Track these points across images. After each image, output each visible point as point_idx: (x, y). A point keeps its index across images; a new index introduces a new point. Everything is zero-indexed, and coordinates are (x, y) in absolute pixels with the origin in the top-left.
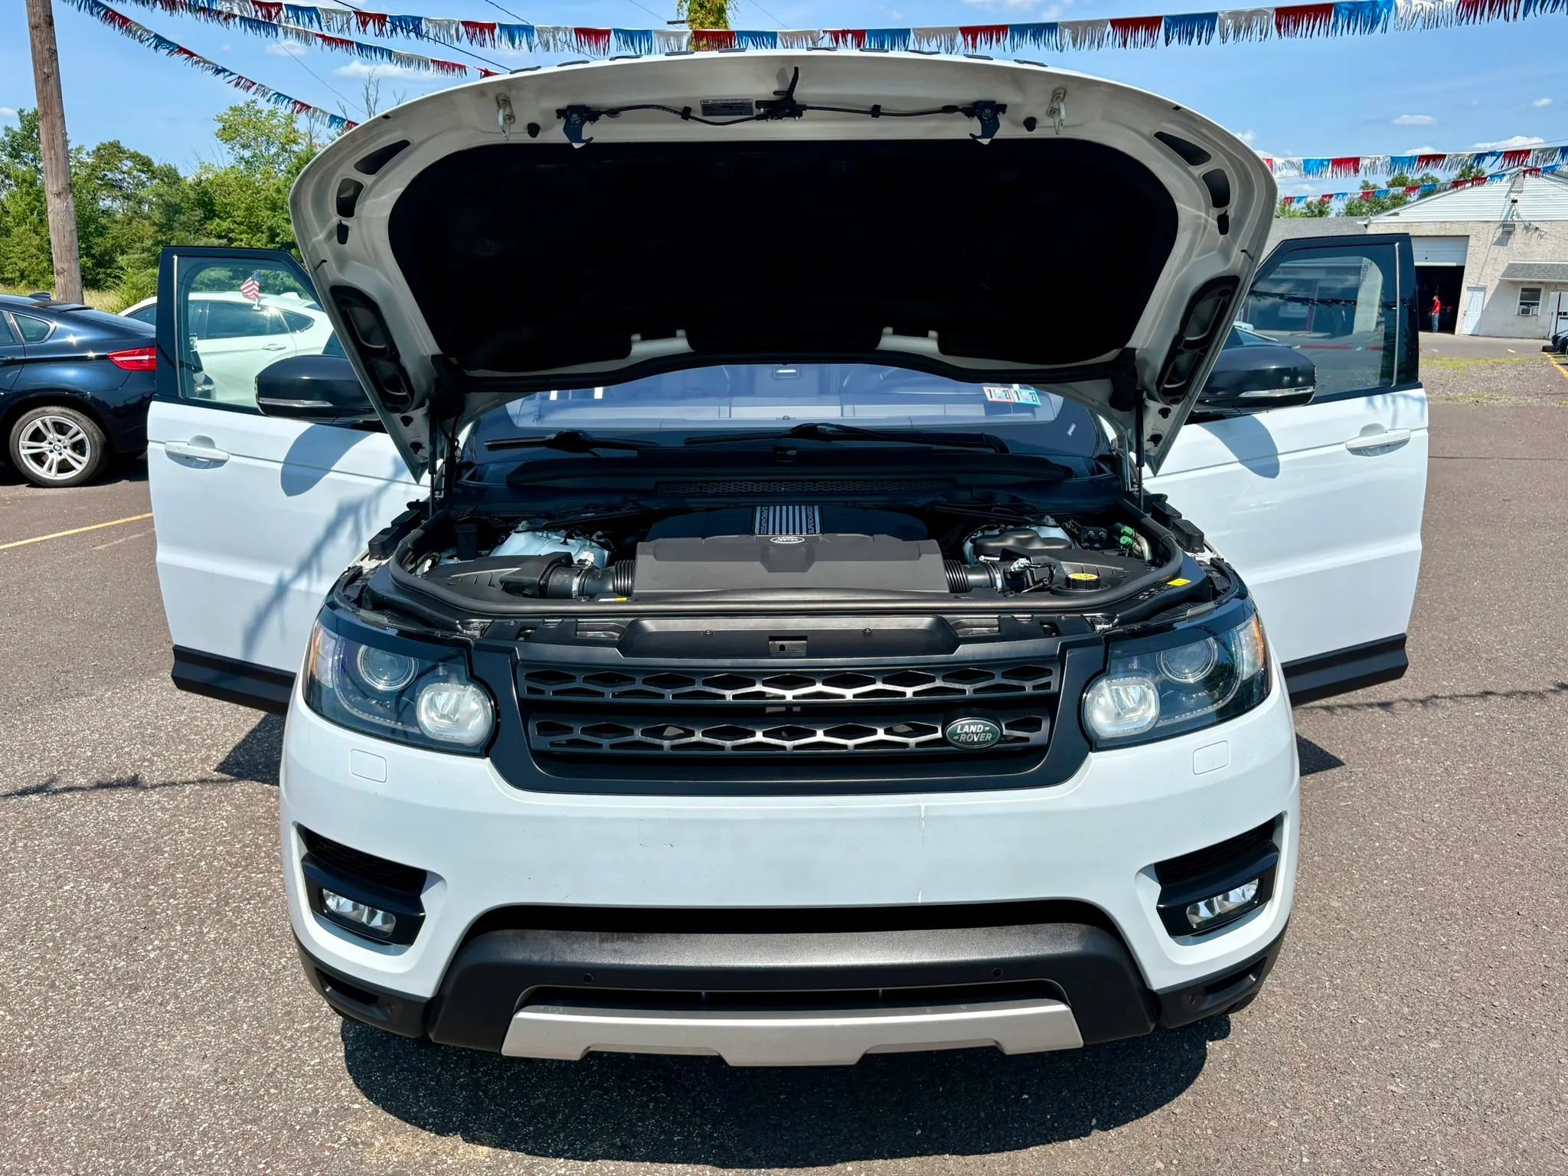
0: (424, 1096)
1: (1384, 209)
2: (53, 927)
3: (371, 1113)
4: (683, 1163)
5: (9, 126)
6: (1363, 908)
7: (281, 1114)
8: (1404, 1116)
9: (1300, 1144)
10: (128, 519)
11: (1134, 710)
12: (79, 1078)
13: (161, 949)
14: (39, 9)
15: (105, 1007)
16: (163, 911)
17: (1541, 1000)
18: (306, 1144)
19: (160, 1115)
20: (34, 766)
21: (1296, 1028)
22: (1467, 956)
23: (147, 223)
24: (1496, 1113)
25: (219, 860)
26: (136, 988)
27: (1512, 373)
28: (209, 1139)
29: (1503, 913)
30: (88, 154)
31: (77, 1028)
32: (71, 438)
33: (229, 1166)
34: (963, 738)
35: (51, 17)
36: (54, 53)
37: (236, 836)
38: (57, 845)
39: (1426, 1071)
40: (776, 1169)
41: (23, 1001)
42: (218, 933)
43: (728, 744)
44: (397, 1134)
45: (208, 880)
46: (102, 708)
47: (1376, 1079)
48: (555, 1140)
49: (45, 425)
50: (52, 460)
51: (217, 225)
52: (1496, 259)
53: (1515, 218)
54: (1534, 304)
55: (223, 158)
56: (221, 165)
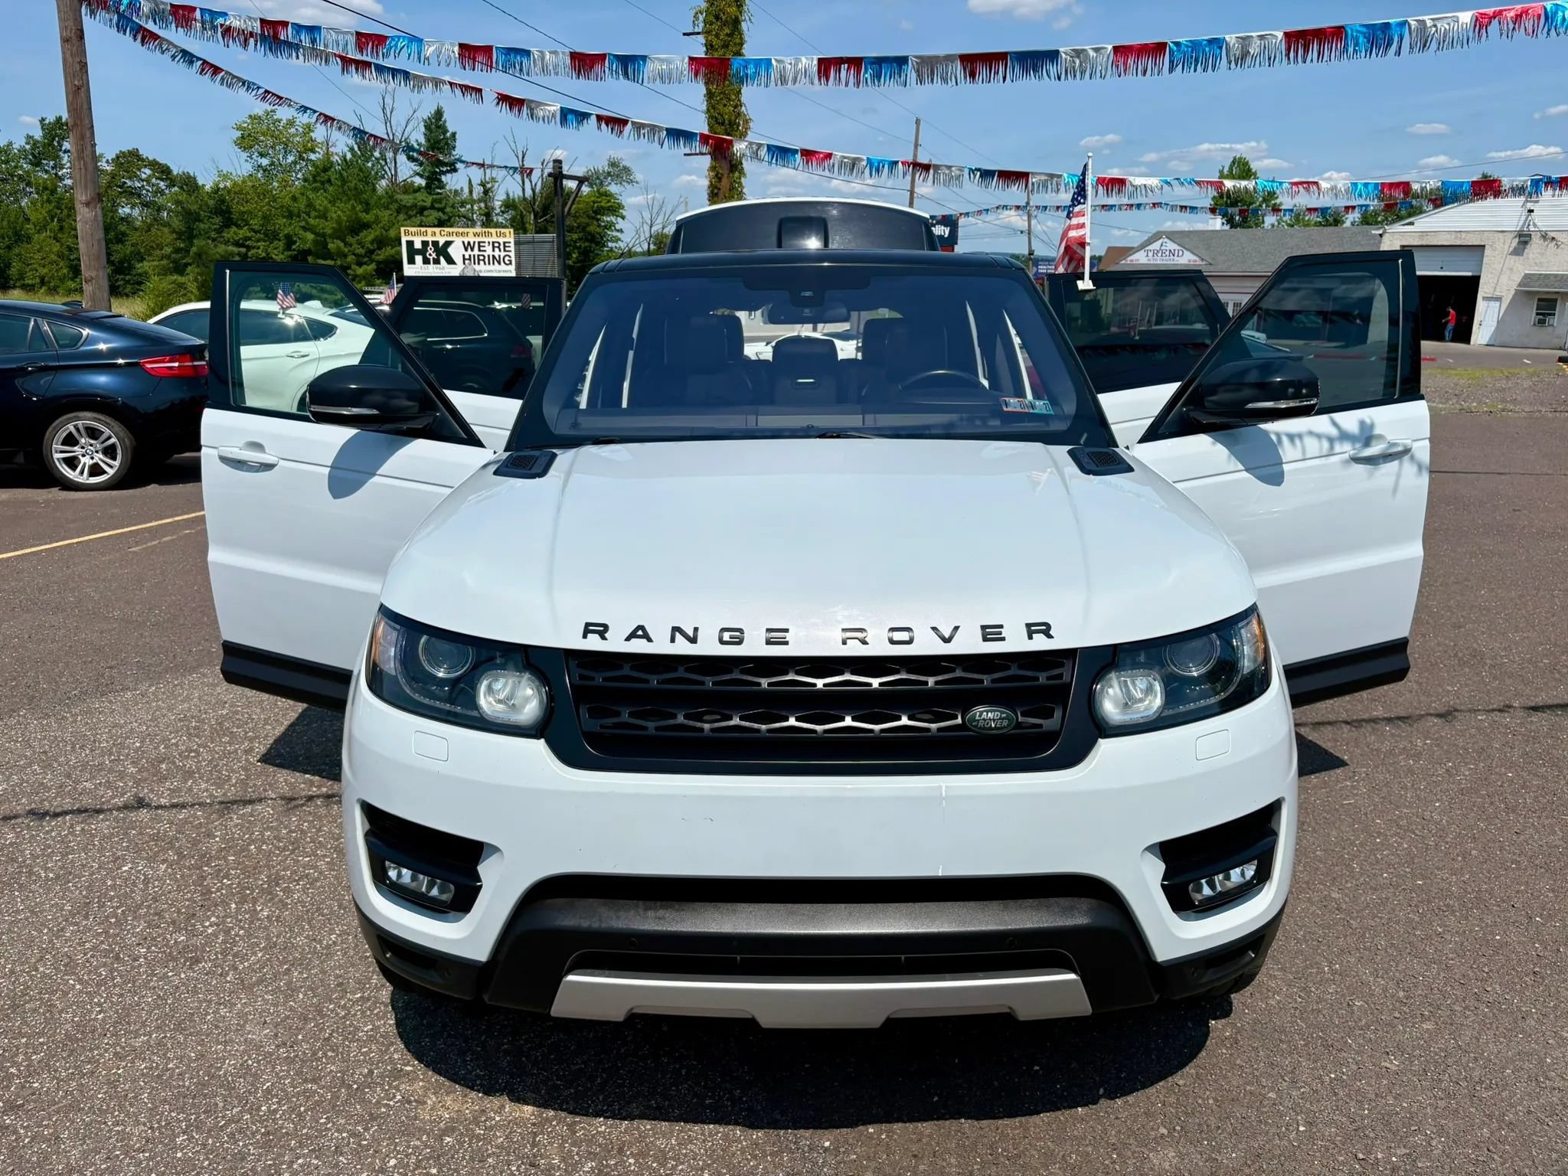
0: (471, 1061)
1: (1400, 218)
2: (115, 904)
3: (422, 1074)
5: (31, 134)
6: (1363, 899)
7: (339, 1075)
8: (1397, 1090)
9: (1297, 1114)
10: (160, 522)
11: (1141, 700)
12: (148, 1041)
13: (218, 925)
14: (70, 23)
15: (168, 977)
16: (218, 890)
17: (1533, 986)
18: (363, 1101)
19: (225, 1075)
20: (86, 756)
21: (1296, 1009)
22: (1462, 945)
23: (166, 230)
24: (1485, 1088)
25: (268, 845)
26: (196, 961)
27: (1527, 384)
28: (273, 1097)
29: (1499, 906)
30: (107, 162)
31: (143, 997)
32: (103, 443)
33: (293, 1120)
34: (981, 724)
35: (82, 31)
36: (84, 66)
37: (282, 823)
38: (113, 829)
39: (1420, 1050)
40: (802, 1130)
41: (91, 971)
42: (271, 910)
43: (764, 727)
44: (448, 1094)
45: (258, 862)
46: (147, 702)
47: (1371, 1056)
48: (594, 1101)
49: (78, 430)
50: (85, 464)
51: (235, 233)
52: (1511, 269)
53: (1532, 228)
54: (1550, 314)
55: (241, 166)
56: (239, 173)
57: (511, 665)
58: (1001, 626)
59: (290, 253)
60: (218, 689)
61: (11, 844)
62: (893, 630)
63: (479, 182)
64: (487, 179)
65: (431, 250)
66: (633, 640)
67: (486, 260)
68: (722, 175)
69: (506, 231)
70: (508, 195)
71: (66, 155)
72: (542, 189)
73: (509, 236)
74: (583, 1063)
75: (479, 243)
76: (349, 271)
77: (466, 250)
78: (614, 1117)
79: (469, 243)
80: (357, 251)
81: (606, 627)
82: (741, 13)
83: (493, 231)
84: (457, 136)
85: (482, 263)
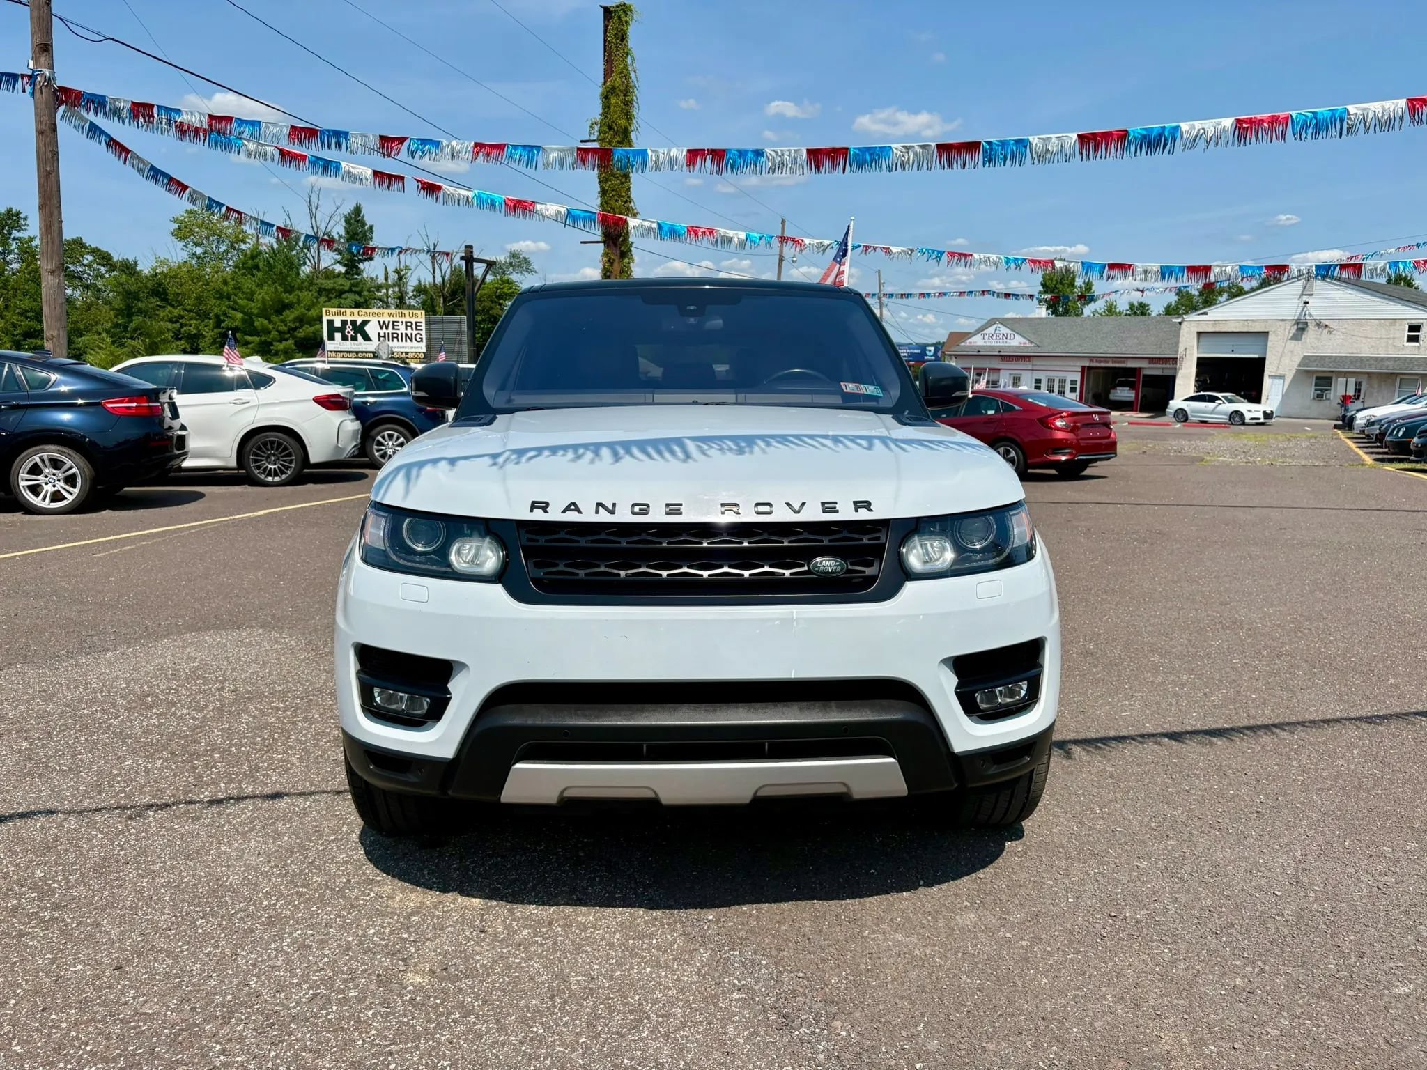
0: (428, 874)
1: (1197, 309)
4: (623, 907)
7: (323, 883)
8: (1144, 878)
9: (1068, 893)
11: (938, 560)
12: (164, 866)
14: (45, 118)
17: (1255, 819)
18: (344, 897)
19: (231, 885)
20: (81, 693)
21: (1072, 834)
22: (1203, 796)
23: (108, 308)
24: (1211, 877)
27: (1306, 444)
28: (271, 896)
29: (1235, 774)
30: (66, 241)
31: (156, 840)
32: (64, 472)
33: (289, 909)
34: (821, 569)
36: (55, 154)
38: (112, 739)
39: (1164, 856)
43: (664, 573)
45: (240, 758)
46: (127, 658)
47: (1126, 860)
49: (43, 461)
50: (47, 491)
51: (169, 312)
52: (1292, 352)
53: (1308, 318)
54: (1326, 390)
55: (177, 254)
56: (175, 260)
57: (475, 533)
58: (836, 503)
59: (220, 330)
60: (188, 650)
61: (26, 749)
62: (757, 505)
63: (394, 270)
64: (402, 267)
65: (349, 328)
66: (568, 512)
67: (400, 338)
68: (614, 260)
69: (418, 312)
70: (420, 281)
71: (14, 242)
72: (451, 276)
73: (421, 317)
74: (517, 874)
75: (393, 322)
76: (272, 348)
77: (381, 328)
78: (544, 904)
79: (384, 322)
80: (280, 328)
81: (547, 504)
82: (630, 124)
83: (406, 312)
84: (374, 229)
85: (395, 340)
